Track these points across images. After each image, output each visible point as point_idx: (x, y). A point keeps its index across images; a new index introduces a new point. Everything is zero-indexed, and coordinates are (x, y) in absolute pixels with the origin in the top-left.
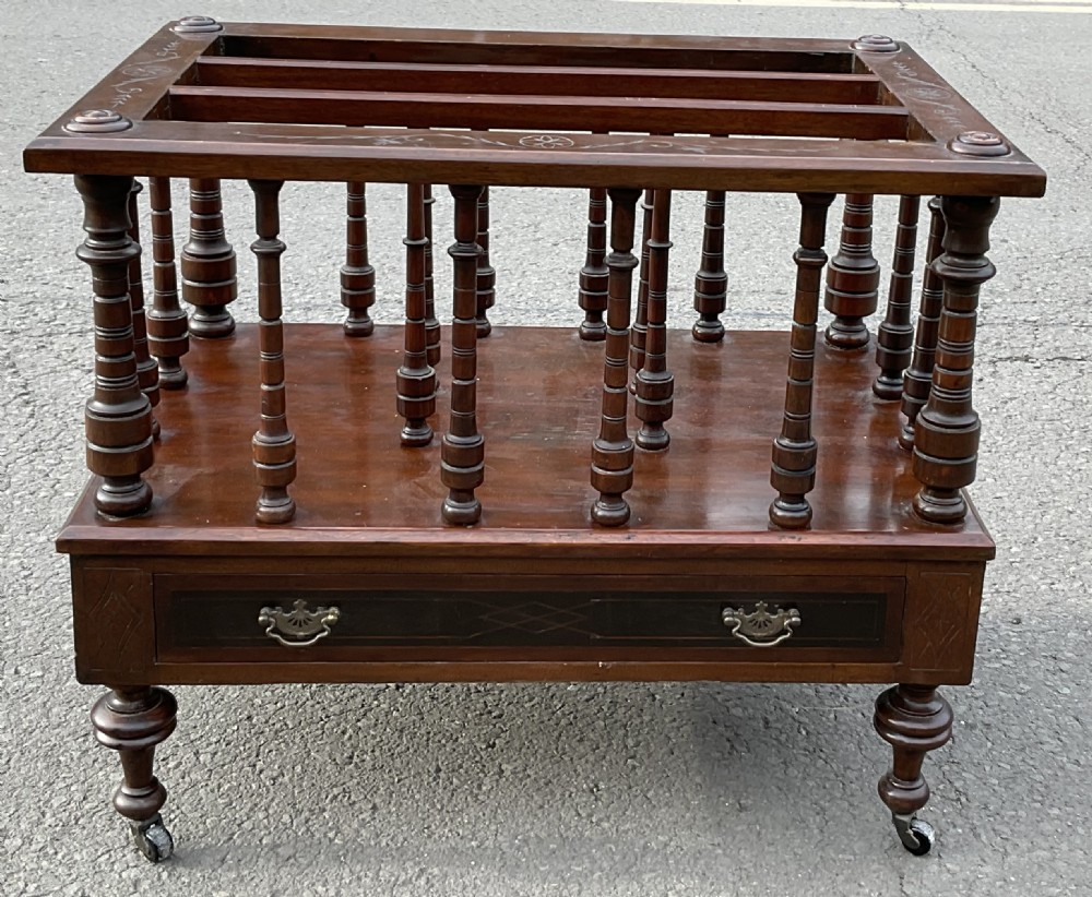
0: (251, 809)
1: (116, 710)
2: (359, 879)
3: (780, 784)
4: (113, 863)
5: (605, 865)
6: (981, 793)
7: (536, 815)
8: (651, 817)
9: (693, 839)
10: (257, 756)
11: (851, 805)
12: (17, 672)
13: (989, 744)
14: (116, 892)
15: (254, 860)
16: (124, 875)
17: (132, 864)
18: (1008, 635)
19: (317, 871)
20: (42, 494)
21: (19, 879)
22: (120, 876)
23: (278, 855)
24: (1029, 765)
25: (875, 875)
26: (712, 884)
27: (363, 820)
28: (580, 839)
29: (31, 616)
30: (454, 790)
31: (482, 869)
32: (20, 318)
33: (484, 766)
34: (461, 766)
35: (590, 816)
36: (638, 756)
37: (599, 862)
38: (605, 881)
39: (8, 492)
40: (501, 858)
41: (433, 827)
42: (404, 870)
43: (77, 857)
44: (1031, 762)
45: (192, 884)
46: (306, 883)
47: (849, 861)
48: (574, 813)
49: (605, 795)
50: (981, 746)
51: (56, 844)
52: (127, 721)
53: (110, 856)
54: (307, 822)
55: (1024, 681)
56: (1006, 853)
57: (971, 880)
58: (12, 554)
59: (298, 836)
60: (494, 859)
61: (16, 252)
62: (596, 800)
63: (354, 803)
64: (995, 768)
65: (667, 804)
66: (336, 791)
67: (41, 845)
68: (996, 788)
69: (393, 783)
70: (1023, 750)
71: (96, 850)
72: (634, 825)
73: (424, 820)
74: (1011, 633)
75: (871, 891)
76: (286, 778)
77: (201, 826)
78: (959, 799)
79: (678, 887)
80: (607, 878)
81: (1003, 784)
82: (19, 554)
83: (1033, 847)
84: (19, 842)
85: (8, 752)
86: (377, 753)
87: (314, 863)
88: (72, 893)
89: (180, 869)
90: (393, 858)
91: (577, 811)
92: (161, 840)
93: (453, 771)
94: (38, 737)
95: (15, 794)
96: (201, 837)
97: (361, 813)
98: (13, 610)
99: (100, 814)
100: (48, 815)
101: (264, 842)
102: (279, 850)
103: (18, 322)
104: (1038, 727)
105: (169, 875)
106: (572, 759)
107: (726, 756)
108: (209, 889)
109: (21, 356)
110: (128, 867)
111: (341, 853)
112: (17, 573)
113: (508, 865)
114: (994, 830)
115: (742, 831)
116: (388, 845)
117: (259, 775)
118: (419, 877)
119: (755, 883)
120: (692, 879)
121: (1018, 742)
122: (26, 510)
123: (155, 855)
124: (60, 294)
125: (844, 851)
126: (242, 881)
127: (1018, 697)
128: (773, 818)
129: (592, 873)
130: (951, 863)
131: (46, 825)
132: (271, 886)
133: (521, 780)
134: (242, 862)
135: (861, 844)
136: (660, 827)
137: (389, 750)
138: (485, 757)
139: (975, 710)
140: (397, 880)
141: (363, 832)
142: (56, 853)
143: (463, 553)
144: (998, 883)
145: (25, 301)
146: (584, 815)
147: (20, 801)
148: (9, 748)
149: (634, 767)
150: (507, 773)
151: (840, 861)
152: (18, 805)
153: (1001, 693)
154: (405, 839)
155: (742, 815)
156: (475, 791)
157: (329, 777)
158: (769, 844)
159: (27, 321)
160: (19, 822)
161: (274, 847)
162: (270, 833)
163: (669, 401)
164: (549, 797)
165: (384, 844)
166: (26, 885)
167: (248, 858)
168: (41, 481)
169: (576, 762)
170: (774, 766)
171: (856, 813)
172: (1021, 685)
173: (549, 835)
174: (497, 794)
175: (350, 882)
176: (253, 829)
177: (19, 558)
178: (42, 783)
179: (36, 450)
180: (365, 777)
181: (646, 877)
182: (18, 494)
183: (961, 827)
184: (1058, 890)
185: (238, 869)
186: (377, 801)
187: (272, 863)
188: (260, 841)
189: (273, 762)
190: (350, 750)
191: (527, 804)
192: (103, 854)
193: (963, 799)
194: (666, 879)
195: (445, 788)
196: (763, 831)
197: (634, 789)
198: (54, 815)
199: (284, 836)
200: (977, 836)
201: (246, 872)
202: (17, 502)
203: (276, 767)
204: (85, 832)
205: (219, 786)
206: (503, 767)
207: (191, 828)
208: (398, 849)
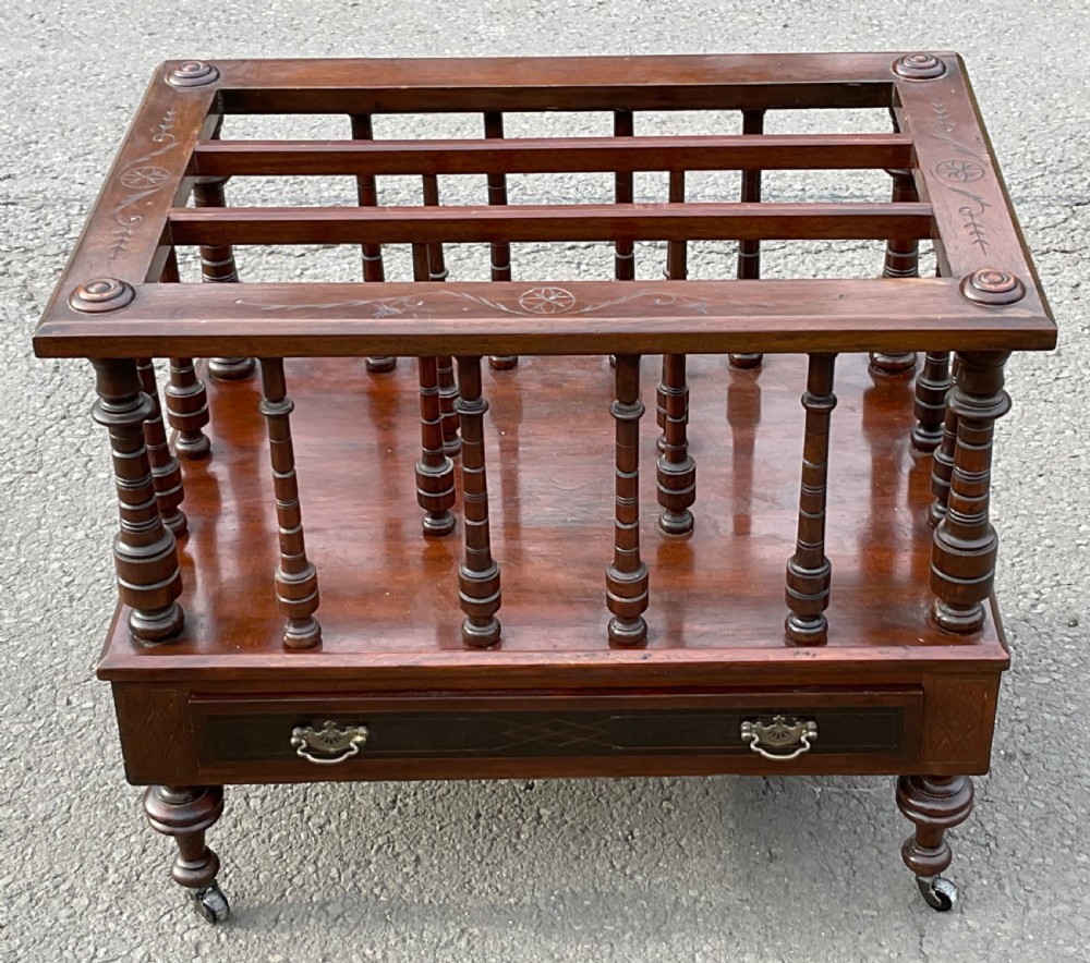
0: (301, 862)
1: (166, 801)
2: (404, 940)
3: (812, 829)
4: (175, 924)
5: (636, 923)
6: (1011, 837)
7: (571, 868)
8: (683, 870)
9: (722, 894)
10: (305, 800)
11: (880, 852)
12: (69, 703)
13: (1026, 778)
14: (179, 956)
15: (306, 920)
16: (186, 937)
17: (192, 926)
18: (1062, 641)
19: (365, 932)
20: (76, 476)
21: (89, 943)
22: (182, 939)
23: (327, 913)
24: (1063, 802)
25: (896, 933)
26: (738, 944)
27: (407, 874)
28: (613, 894)
29: (77, 633)
30: (494, 839)
31: (520, 928)
32: (32, 230)
33: (522, 811)
34: (500, 811)
35: (624, 868)
36: (673, 798)
37: (630, 920)
38: (636, 941)
39: (41, 474)
40: (539, 916)
41: (474, 881)
42: (447, 930)
43: (141, 918)
44: (1066, 800)
45: (250, 947)
46: (355, 946)
47: (873, 917)
48: (608, 865)
49: (640, 844)
50: (1018, 780)
51: (121, 903)
52: (177, 810)
53: (172, 916)
54: (354, 876)
55: (1071, 699)
56: (1028, 908)
57: (990, 938)
58: (53, 556)
59: (345, 893)
60: (531, 917)
61: (19, 129)
62: (630, 850)
63: (398, 854)
64: (1029, 806)
65: (699, 854)
66: (380, 841)
67: (107, 905)
68: (1028, 832)
69: (435, 832)
70: (1059, 785)
71: (158, 910)
72: (666, 878)
73: (464, 873)
74: (1066, 639)
75: (891, 951)
76: (333, 825)
77: (255, 882)
78: (988, 845)
79: (705, 949)
80: (638, 939)
81: (1035, 825)
82: (59, 555)
83: (1057, 899)
84: (87, 901)
85: (68, 797)
86: (419, 797)
87: (362, 923)
88: (139, 957)
89: (237, 931)
90: (436, 916)
91: (611, 862)
92: (218, 905)
93: (493, 816)
94: (95, 780)
95: (78, 847)
96: (255, 894)
97: (405, 866)
98: (59, 626)
99: (159, 869)
100: (111, 871)
101: (314, 899)
102: (329, 908)
103: (31, 236)
104: (1079, 756)
105: (228, 938)
106: (608, 802)
107: (761, 795)
108: (266, 952)
109: (38, 285)
110: (189, 928)
111: (386, 912)
112: (59, 580)
113: (544, 923)
114: (1018, 880)
115: (771, 884)
116: (430, 902)
117: (307, 822)
118: (460, 938)
119: (779, 943)
120: (720, 940)
121: (1055, 775)
122: (61, 498)
123: (213, 917)
124: (72, 193)
125: (868, 907)
126: (295, 942)
127: (1063, 719)
128: (802, 868)
129: (624, 933)
130: (973, 919)
131: (110, 882)
132: (322, 949)
133: (558, 827)
134: (294, 923)
135: (885, 897)
136: (691, 880)
137: (431, 793)
138: (523, 800)
139: (1016, 737)
140: (440, 941)
141: (407, 887)
142: (121, 913)
143: (484, 674)
144: (1015, 943)
145: (35, 205)
146: (618, 867)
147: (84, 854)
148: (69, 793)
149: (669, 811)
150: (545, 819)
151: (864, 916)
152: (83, 859)
153: (1047, 716)
154: (447, 896)
155: (772, 866)
156: (514, 840)
157: (374, 825)
158: (796, 899)
159: (40, 234)
160: (84, 879)
161: (323, 906)
162: (319, 889)
163: (691, 488)
164: (585, 847)
165: (426, 901)
166: (96, 949)
167: (300, 916)
168: (73, 458)
169: (612, 805)
170: (807, 807)
171: (883, 862)
172: (1069, 705)
173: (584, 890)
174: (535, 842)
175: (396, 945)
176: (304, 884)
177: (57, 560)
178: (102, 834)
179: (65, 418)
180: (408, 825)
181: (675, 937)
182: (51, 477)
183: (988, 878)
184: (1074, 950)
185: (291, 930)
186: (420, 852)
187: (322, 924)
188: (311, 898)
189: (319, 808)
190: (393, 793)
191: (564, 855)
192: (165, 914)
193: (992, 845)
194: (694, 939)
195: (485, 837)
196: (792, 884)
197: (668, 836)
198: (116, 871)
199: (333, 893)
200: (1001, 887)
201: (298, 934)
202: (51, 488)
203: (323, 813)
204: (147, 889)
205: (270, 837)
206: (542, 811)
207: (246, 884)
208: (440, 906)
